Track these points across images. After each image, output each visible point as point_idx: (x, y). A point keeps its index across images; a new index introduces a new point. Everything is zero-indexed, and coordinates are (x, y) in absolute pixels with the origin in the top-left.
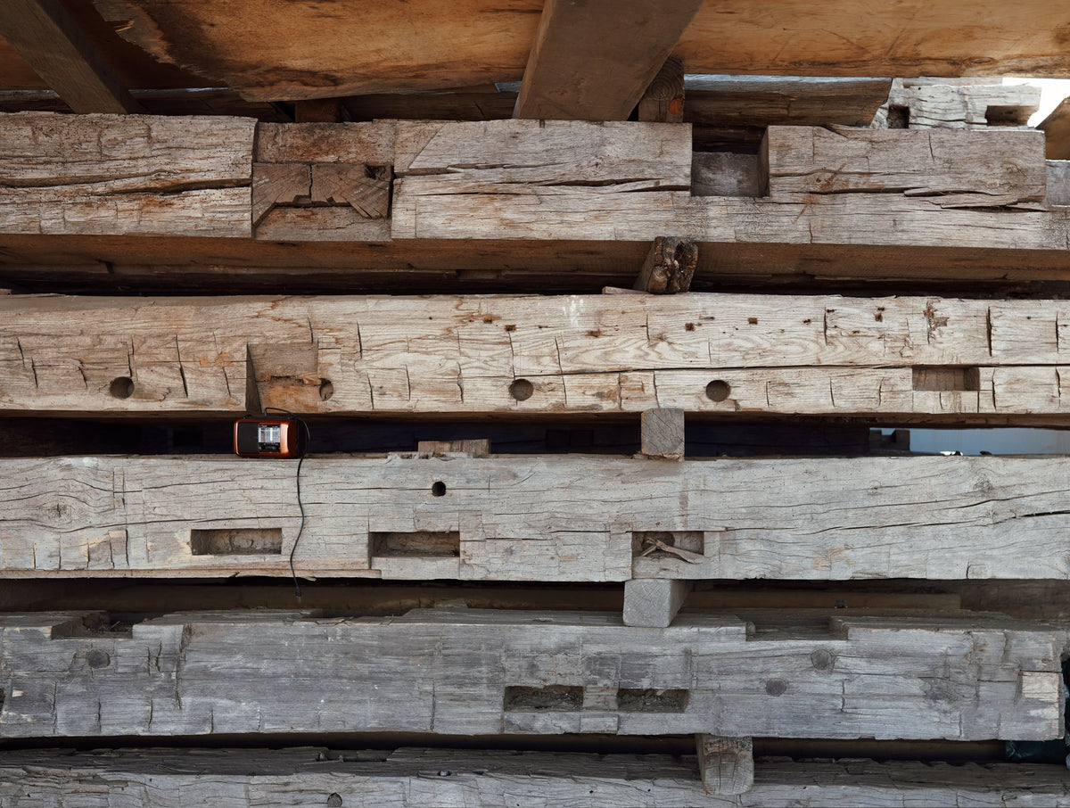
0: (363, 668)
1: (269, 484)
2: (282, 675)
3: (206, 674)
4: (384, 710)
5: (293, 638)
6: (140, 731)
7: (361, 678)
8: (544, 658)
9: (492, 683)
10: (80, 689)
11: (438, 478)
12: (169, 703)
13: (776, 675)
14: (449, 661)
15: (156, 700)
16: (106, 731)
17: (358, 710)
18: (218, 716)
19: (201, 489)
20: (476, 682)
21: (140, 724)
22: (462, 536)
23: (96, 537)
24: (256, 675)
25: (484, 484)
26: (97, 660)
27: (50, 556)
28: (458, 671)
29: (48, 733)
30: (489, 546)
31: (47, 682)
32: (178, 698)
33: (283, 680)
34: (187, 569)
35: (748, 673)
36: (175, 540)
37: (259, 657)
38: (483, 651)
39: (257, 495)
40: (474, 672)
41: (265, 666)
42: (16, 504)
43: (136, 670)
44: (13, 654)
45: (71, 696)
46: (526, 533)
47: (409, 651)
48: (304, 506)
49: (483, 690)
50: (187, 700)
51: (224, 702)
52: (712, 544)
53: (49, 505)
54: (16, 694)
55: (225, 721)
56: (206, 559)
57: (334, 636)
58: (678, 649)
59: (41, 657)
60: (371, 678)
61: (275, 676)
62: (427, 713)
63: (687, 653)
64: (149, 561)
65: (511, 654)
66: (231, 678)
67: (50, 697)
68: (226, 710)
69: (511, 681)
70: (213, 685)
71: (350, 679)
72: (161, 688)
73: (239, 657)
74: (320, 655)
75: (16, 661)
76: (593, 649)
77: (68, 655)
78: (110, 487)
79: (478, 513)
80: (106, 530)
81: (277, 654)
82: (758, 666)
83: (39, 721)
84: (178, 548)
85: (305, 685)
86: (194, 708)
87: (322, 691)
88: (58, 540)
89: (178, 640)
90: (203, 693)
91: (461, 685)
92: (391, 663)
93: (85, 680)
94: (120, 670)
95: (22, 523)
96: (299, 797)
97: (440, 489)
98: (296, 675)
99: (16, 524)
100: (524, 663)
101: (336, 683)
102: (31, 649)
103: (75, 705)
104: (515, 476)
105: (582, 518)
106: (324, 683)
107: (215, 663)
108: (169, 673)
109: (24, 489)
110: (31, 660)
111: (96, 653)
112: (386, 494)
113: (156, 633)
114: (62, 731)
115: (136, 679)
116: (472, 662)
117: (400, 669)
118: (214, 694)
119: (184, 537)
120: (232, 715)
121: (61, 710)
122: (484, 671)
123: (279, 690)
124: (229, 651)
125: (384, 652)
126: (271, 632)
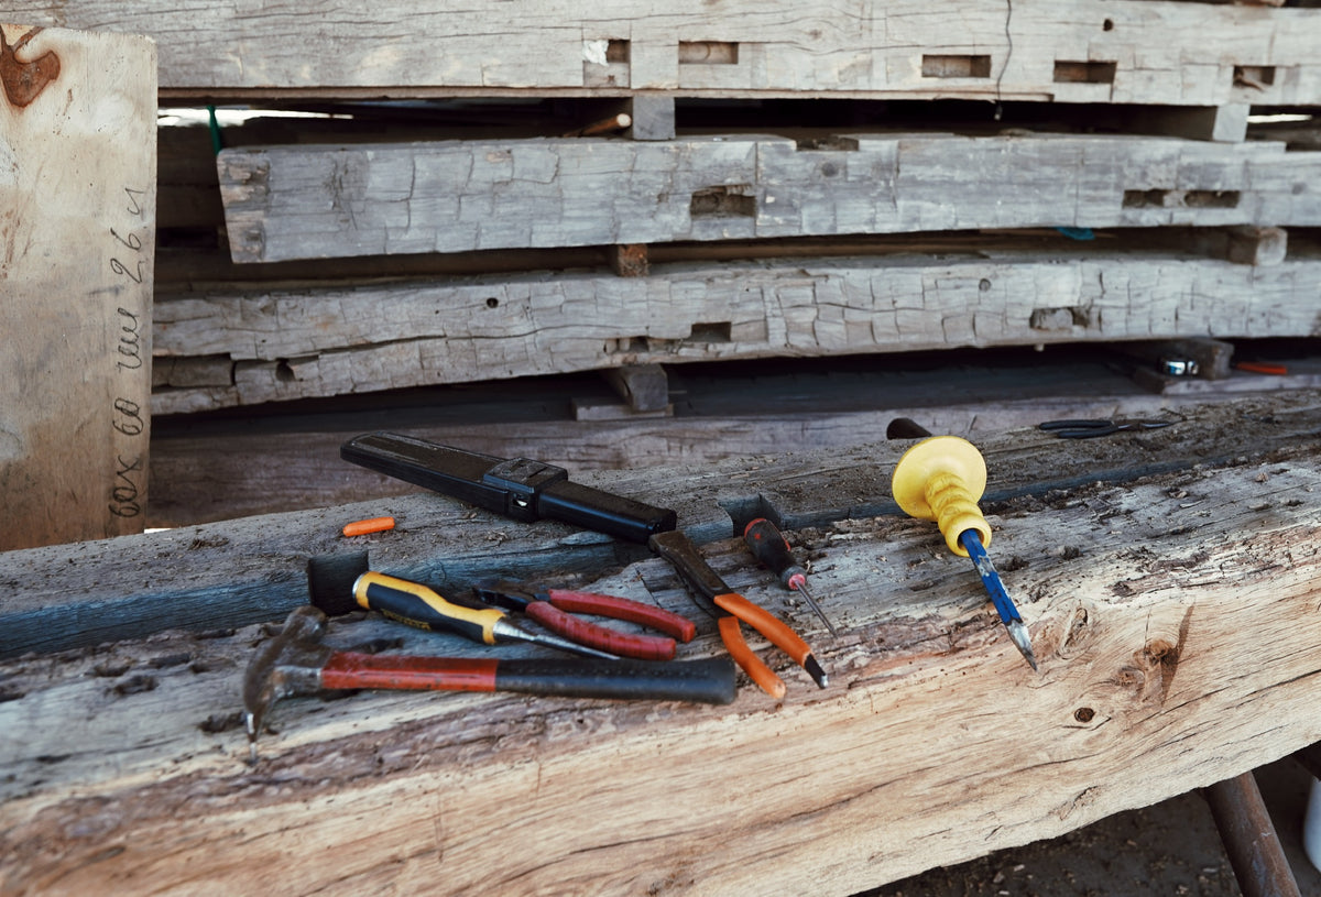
0: (1029, 176)
1: (986, 16)
2: (970, 182)
3: (913, 182)
4: (1043, 209)
5: (976, 151)
6: (867, 230)
7: (1027, 184)
8: (1153, 167)
9: (1117, 187)
10: (819, 196)
11: (1107, 16)
12: (887, 206)
13: (1299, 180)
14: (1089, 170)
15: (878, 204)
16: (841, 230)
17: (1024, 209)
18: (924, 216)
19: (934, 19)
20: (1106, 187)
21: (866, 223)
22: (1119, 66)
23: (846, 60)
24: (951, 183)
25: (1139, 22)
26: (830, 171)
27: (807, 77)
28: (1095, 177)
29: (795, 232)
30: (1137, 75)
31: (794, 189)
32: (894, 201)
33: (971, 187)
34: (917, 92)
35: (1282, 178)
36: (909, 65)
37: (953, 167)
38: (1113, 163)
39: (975, 26)
40: (1106, 178)
41: (958, 175)
42: (780, 28)
43: (862, 179)
44: (767, 166)
45: (812, 201)
46: (1165, 64)
47: (1061, 162)
48: (1012, 37)
49: (1110, 193)
50: (901, 203)
51: (929, 205)
52: (1280, 76)
53: (808, 30)
54: (770, 200)
55: (927, 221)
56: (932, 83)
57: (1006, 149)
58: (1241, 160)
59: (789, 168)
60: (1035, 184)
61: (965, 183)
62: (1071, 212)
63: (1247, 163)
64: (888, 82)
65: (1131, 164)
66: (932, 184)
67: (796, 202)
68: (929, 211)
69: (1128, 186)
70: (920, 191)
71: (1019, 184)
72: (881, 194)
73: (938, 167)
74: (996, 166)
75: (769, 172)
76: (1186, 160)
77: (810, 166)
78: (859, 14)
79: (1132, 46)
80: (853, 53)
81: (966, 165)
82: (1289, 173)
83: (789, 223)
84: (910, 71)
85: (986, 190)
86: (906, 210)
87: (999, 195)
88: (814, 62)
89: (894, 153)
90: (913, 197)
91: (1096, 189)
92: (1049, 171)
93: (823, 188)
94: (850, 179)
95: (784, 45)
96: (959, 282)
97: (1108, 25)
98: (981, 182)
99: (778, 46)
100: (1138, 171)
101: (1008, 188)
102: (781, 162)
103: (816, 209)
104: (1159, 17)
105: (1203, 53)
106: (1000, 188)
107: (922, 173)
108: (887, 181)
109: (789, 14)
110: (781, 171)
111: (830, 165)
112: (1071, 29)
113: (876, 146)
114: (807, 231)
115: (862, 187)
116: (1105, 170)
117: (1054, 176)
118: (920, 198)
119: (916, 62)
120: (934, 215)
121: (805, 212)
122: (1112, 178)
123: (968, 194)
124: (929, 162)
125: (1043, 163)
126: (959, 147)
